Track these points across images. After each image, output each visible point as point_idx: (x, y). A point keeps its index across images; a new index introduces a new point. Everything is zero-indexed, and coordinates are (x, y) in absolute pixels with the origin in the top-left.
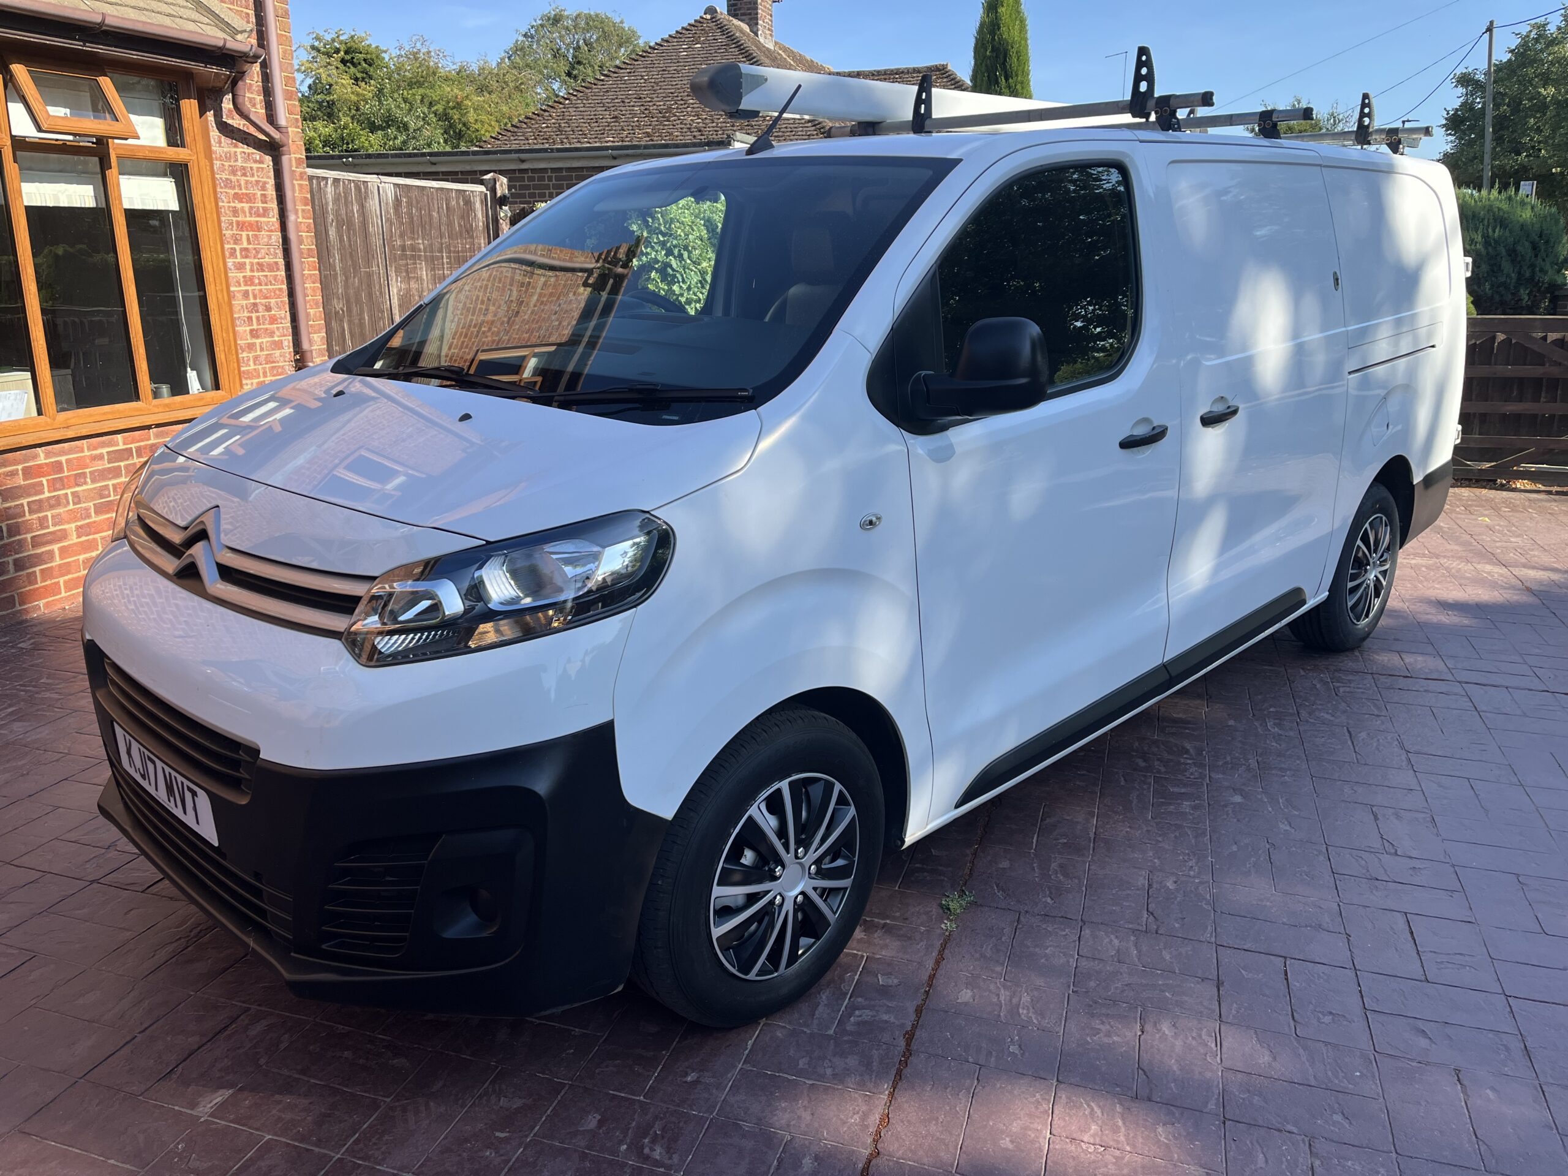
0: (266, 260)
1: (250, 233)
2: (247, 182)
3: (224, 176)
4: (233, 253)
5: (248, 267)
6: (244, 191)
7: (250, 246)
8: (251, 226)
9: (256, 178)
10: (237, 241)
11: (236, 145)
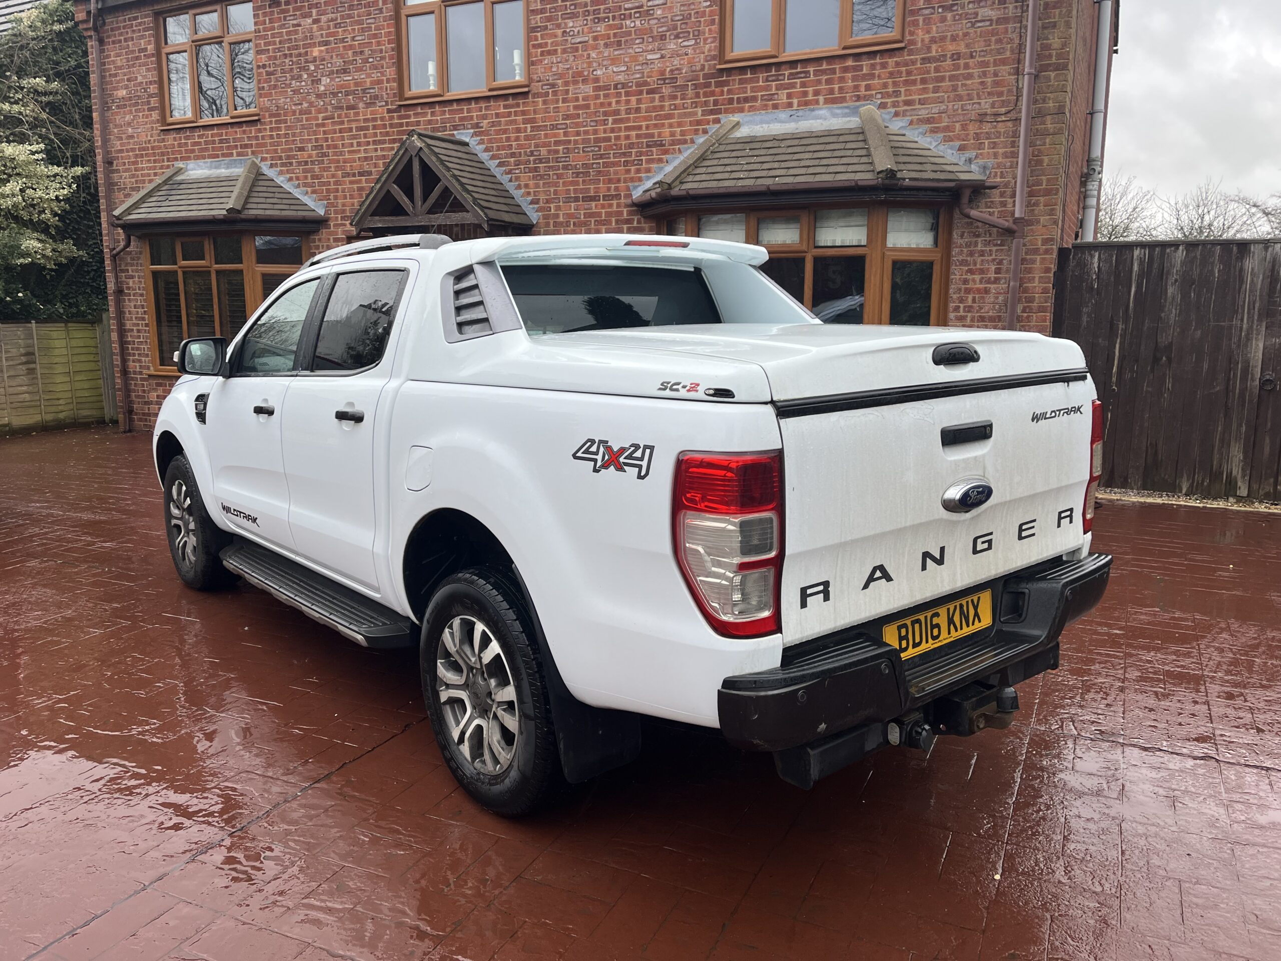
0: (990, 314)
1: (977, 296)
2: (982, 261)
3: (961, 258)
4: (957, 309)
5: (969, 319)
6: (978, 266)
7: (975, 305)
8: (979, 291)
9: (994, 257)
10: (961, 300)
11: (978, 236)
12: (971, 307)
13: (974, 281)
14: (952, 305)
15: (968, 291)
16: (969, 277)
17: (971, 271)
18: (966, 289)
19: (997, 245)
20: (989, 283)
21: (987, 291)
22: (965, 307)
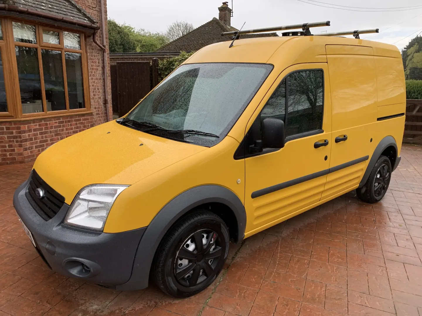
0: (98, 77)
1: (95, 71)
2: (95, 58)
3: (90, 57)
4: (91, 75)
5: (94, 79)
8: (95, 69)
10: (92, 73)
11: (93, 50)
12: (94, 75)
13: (94, 66)
14: (89, 74)
15: (93, 69)
16: (92, 64)
17: (93, 62)
18: (92, 68)
19: (97, 54)
20: (97, 67)
21: (97, 70)
22: (93, 75)
